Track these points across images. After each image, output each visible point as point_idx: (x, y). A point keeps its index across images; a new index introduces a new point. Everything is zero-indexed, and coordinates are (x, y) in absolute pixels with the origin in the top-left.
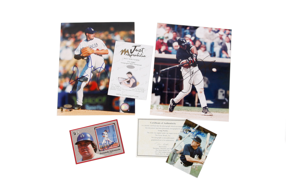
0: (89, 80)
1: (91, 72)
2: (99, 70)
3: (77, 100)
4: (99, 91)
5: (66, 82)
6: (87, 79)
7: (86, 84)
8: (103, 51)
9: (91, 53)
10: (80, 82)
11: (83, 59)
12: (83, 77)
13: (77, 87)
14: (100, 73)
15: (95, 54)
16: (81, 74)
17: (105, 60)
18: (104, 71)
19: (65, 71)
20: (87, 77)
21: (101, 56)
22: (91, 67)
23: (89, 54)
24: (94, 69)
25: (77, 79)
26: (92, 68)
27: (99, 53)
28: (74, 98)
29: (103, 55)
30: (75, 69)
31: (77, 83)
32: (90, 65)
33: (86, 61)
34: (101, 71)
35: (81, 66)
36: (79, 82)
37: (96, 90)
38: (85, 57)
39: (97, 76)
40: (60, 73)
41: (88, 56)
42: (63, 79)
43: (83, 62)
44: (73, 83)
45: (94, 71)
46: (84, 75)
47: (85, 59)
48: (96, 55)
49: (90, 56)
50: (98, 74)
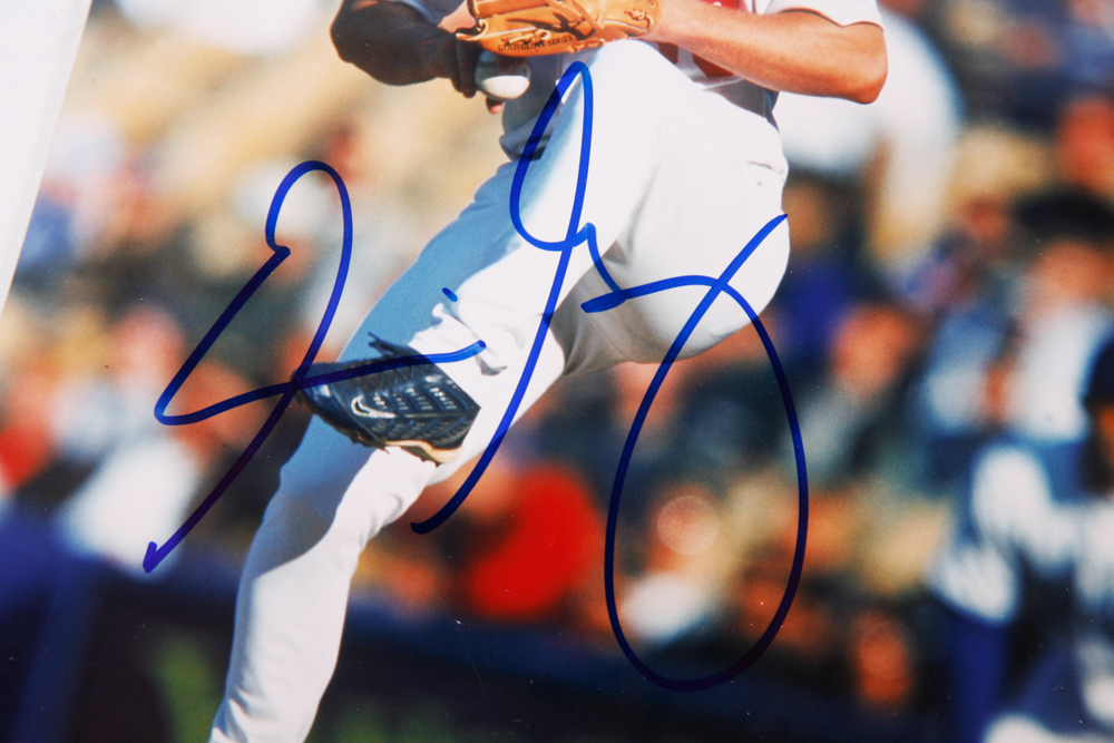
0: (479, 436)
1: (547, 319)
2: (671, 309)
3: (226, 724)
4: (615, 650)
5: (109, 371)
6: (467, 409)
7: (427, 494)
8: (808, 32)
9: (615, 18)
10: (339, 439)
11: (468, 86)
12: (398, 363)
13: (275, 508)
14: (675, 368)
15: (670, 51)
16: (378, 313)
17: (802, 178)
18: (756, 349)
19: (140, 204)
20: (463, 375)
21: (759, 100)
22: (565, 248)
23: (583, 35)
24: (602, 289)
25: (309, 374)
26: (581, 257)
27: (740, 53)
28: (179, 669)
29: (787, 103)
30: (307, 208)
31: (279, 435)
32: (547, 212)
33: (511, 124)
34: (697, 339)
35: (415, 192)
36: (320, 436)
37: (563, 615)
38: (507, 64)
39: (632, 409)
40: (50, 216)
41: (552, 60)
42: (78, 328)
43: (459, 142)
44: (223, 422)
45: (601, 319)
46: (423, 343)
47: (492, 102)
48: (679, 80)
49: (579, 67)
50: (645, 373)
